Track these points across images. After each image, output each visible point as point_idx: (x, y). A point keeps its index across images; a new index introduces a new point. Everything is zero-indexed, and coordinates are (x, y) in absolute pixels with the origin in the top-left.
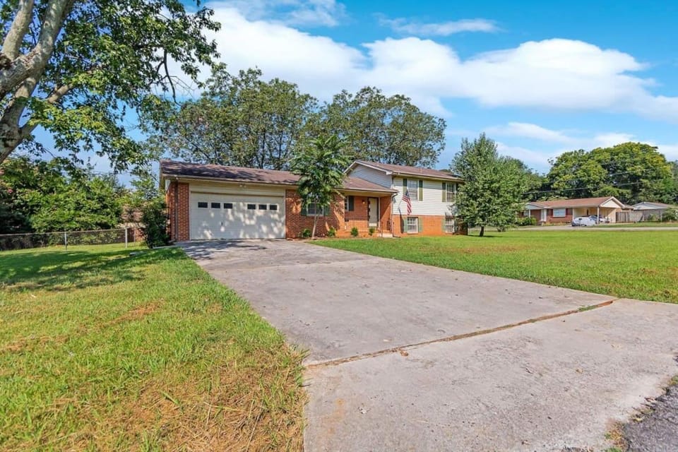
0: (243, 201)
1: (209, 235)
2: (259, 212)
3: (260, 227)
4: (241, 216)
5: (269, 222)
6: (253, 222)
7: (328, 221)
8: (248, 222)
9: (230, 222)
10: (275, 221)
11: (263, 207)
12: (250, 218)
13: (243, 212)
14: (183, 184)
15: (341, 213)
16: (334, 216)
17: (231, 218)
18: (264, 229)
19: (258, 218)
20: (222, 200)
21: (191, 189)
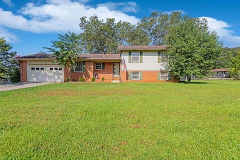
0: (48, 67)
1: (35, 80)
2: (54, 71)
3: (55, 76)
4: (47, 72)
5: (58, 74)
6: (52, 75)
7: (85, 75)
8: (49, 74)
9: (43, 75)
10: (61, 74)
11: (56, 69)
12: (51, 73)
13: (48, 70)
14: (24, 61)
15: (91, 71)
16: (87, 72)
17: (43, 73)
18: (56, 77)
19: (54, 72)
20: (40, 67)
21: (27, 63)
